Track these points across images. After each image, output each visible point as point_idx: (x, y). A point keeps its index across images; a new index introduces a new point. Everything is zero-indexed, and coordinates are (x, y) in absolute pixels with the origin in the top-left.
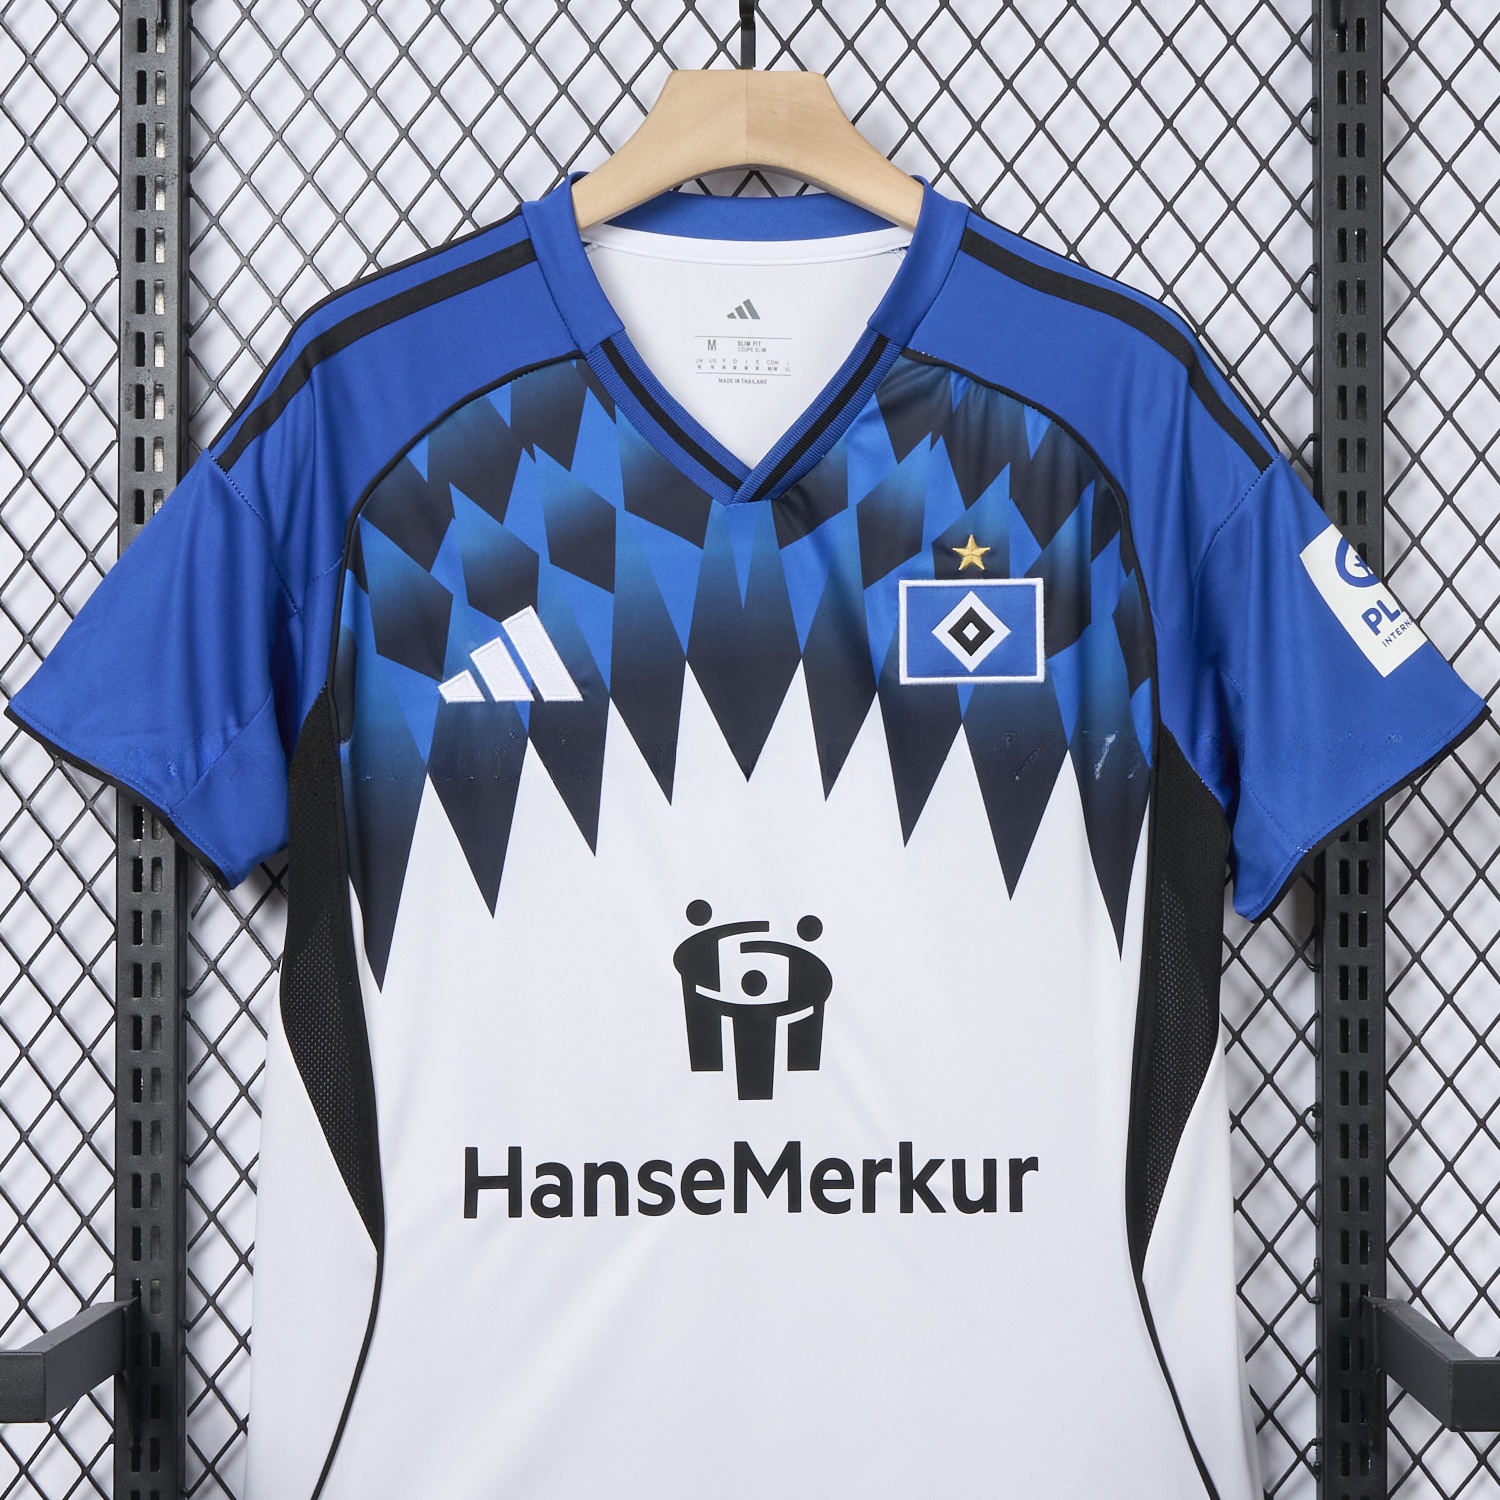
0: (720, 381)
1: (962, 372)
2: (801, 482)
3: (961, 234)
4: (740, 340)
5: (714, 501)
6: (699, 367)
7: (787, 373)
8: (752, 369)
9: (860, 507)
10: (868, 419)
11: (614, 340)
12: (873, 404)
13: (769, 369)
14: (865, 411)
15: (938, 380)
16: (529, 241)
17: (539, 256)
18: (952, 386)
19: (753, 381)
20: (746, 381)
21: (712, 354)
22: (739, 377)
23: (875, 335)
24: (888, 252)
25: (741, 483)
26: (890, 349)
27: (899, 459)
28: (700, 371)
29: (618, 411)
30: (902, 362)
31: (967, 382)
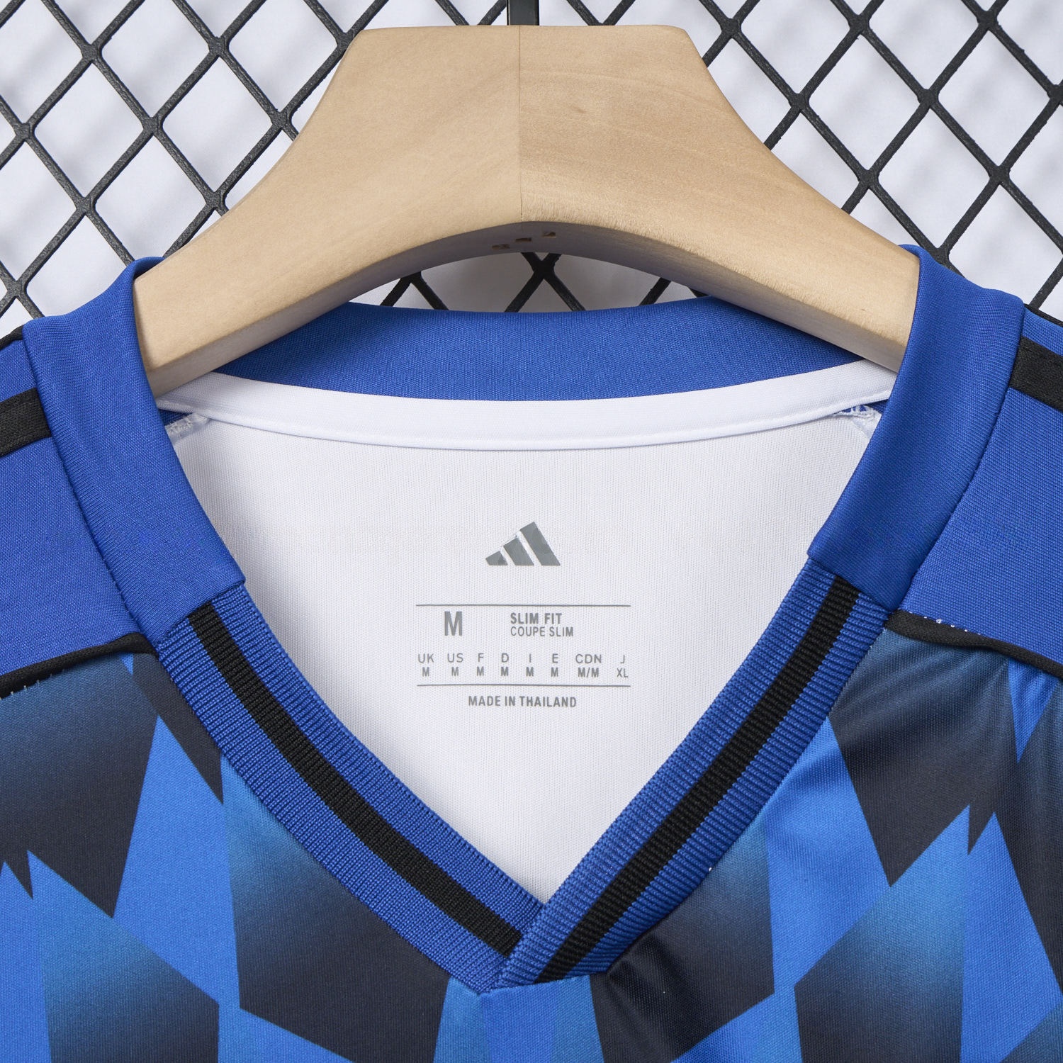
0: (472, 701)
1: (1032, 663)
2: (659, 932)
3: (1011, 354)
4: (515, 610)
5: (453, 983)
6: (426, 672)
7: (622, 681)
8: (542, 675)
9: (803, 990)
10: (815, 778)
11: (220, 607)
12: (825, 744)
13: (581, 673)
14: (807, 760)
15: (977, 683)
16: (35, 394)
17: (55, 424)
18: (1013, 694)
19: (546, 701)
20: (529, 701)
21: (454, 643)
22: (516, 692)
23: (828, 580)
24: (836, 416)
25: (516, 936)
26: (863, 613)
27: (893, 874)
28: (426, 680)
29: (227, 771)
30: (890, 644)
31: (1046, 687)
